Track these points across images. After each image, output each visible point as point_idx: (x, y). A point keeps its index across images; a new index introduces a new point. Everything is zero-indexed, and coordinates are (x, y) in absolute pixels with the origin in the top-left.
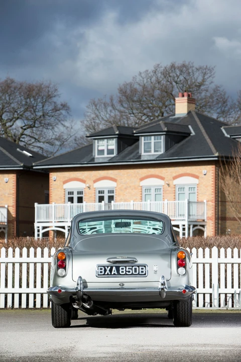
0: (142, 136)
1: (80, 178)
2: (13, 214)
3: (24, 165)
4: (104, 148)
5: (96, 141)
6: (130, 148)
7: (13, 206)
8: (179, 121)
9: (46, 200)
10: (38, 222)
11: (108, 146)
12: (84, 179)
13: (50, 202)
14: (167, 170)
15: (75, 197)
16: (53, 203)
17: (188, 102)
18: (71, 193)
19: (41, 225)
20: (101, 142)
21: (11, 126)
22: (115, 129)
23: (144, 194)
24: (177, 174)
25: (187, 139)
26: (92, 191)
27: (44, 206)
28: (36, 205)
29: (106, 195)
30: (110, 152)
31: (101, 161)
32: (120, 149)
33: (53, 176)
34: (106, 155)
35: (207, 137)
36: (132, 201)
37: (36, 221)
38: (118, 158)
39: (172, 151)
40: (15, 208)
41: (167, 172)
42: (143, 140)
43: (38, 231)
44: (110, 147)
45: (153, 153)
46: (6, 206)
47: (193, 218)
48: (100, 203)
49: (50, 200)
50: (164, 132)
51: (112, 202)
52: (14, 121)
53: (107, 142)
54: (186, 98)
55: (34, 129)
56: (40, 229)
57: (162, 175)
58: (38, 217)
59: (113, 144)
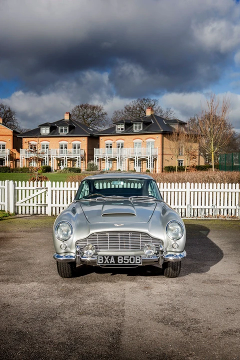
0: (134, 123)
2: (86, 152)
3: (90, 134)
4: (120, 128)
5: (117, 125)
6: (129, 128)
7: (86, 149)
8: (148, 118)
9: (98, 147)
12: (112, 139)
14: (143, 136)
15: (109, 146)
16: (101, 148)
17: (151, 111)
18: (107, 144)
19: (96, 156)
20: (119, 126)
21: (87, 120)
22: (124, 121)
23: (135, 145)
24: (147, 138)
25: (151, 124)
26: (115, 144)
27: (98, 149)
28: (95, 149)
29: (120, 145)
30: (122, 129)
31: (119, 132)
32: (126, 128)
33: (101, 138)
34: (120, 130)
35: (158, 124)
36: (130, 148)
38: (125, 132)
39: (145, 129)
42: (134, 125)
43: (96, 158)
45: (138, 130)
46: (84, 149)
47: (152, 154)
48: (118, 148)
50: (142, 122)
51: (123, 148)
53: (121, 126)
54: (150, 109)
55: (95, 121)
57: (142, 138)
58: (96, 153)
59: (123, 126)
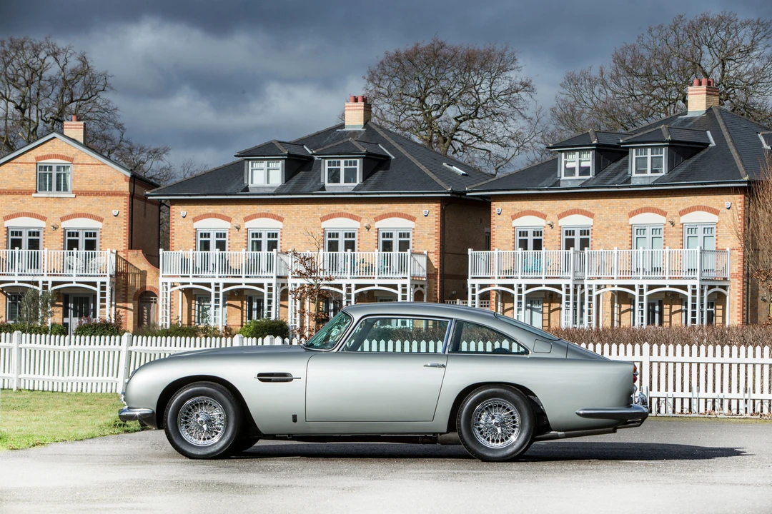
0: (633, 147)
1: (537, 210)
2: (436, 264)
3: (452, 190)
4: (575, 165)
5: (563, 154)
6: (614, 166)
7: (435, 253)
8: (692, 123)
9: (486, 245)
10: (473, 278)
11: (580, 161)
12: (544, 212)
13: (492, 248)
14: (670, 200)
15: (530, 239)
16: (496, 249)
17: (707, 94)
18: (524, 234)
19: (477, 282)
20: (570, 157)
21: (438, 117)
22: (593, 137)
23: (635, 236)
24: (686, 207)
25: (703, 153)
26: (556, 231)
27: (482, 254)
28: (470, 251)
29: (577, 238)
30: (584, 171)
31: (570, 185)
32: (599, 167)
33: (497, 207)
34: (577, 176)
35: (733, 151)
36: (616, 248)
37: (470, 276)
38: (595, 182)
39: (678, 172)
40: (438, 256)
41: (670, 204)
42: (634, 155)
43: (474, 291)
44: (584, 164)
45: (649, 174)
46: (425, 252)
47: (708, 275)
48: (567, 251)
49: (492, 244)
50: (666, 142)
51: (586, 248)
52: (444, 110)
53: (580, 157)
54: (704, 87)
55: (475, 120)
56: (477, 287)
57: (663, 209)
58: (474, 271)
59: (588, 160)
